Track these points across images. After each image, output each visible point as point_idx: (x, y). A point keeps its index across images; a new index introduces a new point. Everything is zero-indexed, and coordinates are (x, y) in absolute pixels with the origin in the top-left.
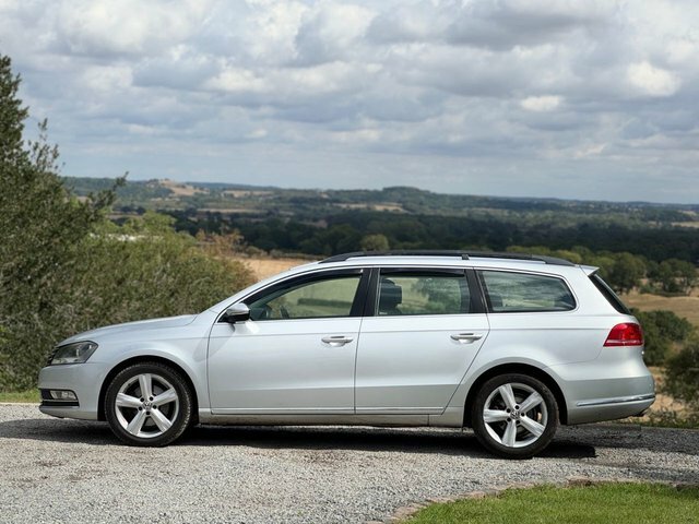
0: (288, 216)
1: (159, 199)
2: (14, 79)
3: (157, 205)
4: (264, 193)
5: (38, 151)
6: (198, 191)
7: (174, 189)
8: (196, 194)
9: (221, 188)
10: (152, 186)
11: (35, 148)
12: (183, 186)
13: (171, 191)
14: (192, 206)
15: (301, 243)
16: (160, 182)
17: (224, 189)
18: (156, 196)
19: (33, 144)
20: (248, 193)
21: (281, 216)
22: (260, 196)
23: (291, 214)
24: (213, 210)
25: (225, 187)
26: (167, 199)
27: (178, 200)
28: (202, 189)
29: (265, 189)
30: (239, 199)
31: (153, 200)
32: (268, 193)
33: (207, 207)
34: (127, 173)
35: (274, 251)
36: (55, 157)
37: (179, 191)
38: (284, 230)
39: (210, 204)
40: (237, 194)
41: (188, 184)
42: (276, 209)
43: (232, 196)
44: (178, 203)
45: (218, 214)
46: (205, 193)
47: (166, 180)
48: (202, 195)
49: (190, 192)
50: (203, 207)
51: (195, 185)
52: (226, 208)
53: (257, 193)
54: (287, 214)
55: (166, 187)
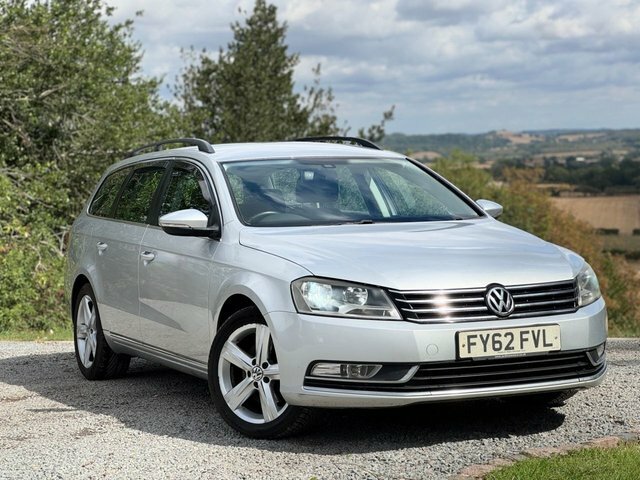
0: (622, 155)
1: (498, 149)
2: (280, 26)
3: (497, 155)
4: (597, 135)
5: (313, 96)
6: (534, 138)
7: (511, 139)
8: (532, 141)
9: (555, 133)
10: (491, 137)
11: (311, 93)
12: (519, 135)
13: (508, 141)
14: (528, 153)
15: (635, 179)
16: (498, 133)
17: (559, 135)
18: (495, 146)
19: (309, 89)
20: (582, 136)
21: (614, 156)
22: (594, 138)
23: (625, 152)
24: (549, 156)
25: (560, 133)
26: (505, 148)
27: (515, 148)
28: (537, 136)
29: (598, 131)
30: (574, 142)
31: (492, 150)
32: (600, 135)
33: (544, 153)
34: (393, 107)
35: (607, 189)
36: (330, 99)
37: (516, 140)
38: (618, 168)
39: (546, 150)
40: (571, 138)
41: (525, 132)
42: (609, 149)
43: (566, 141)
44: (516, 151)
45: (554, 158)
46: (540, 139)
47: (504, 130)
48: (538, 142)
49: (526, 140)
50: (539, 153)
51: (531, 133)
52: (560, 151)
53: (590, 136)
54: (620, 153)
55: (504, 137)
